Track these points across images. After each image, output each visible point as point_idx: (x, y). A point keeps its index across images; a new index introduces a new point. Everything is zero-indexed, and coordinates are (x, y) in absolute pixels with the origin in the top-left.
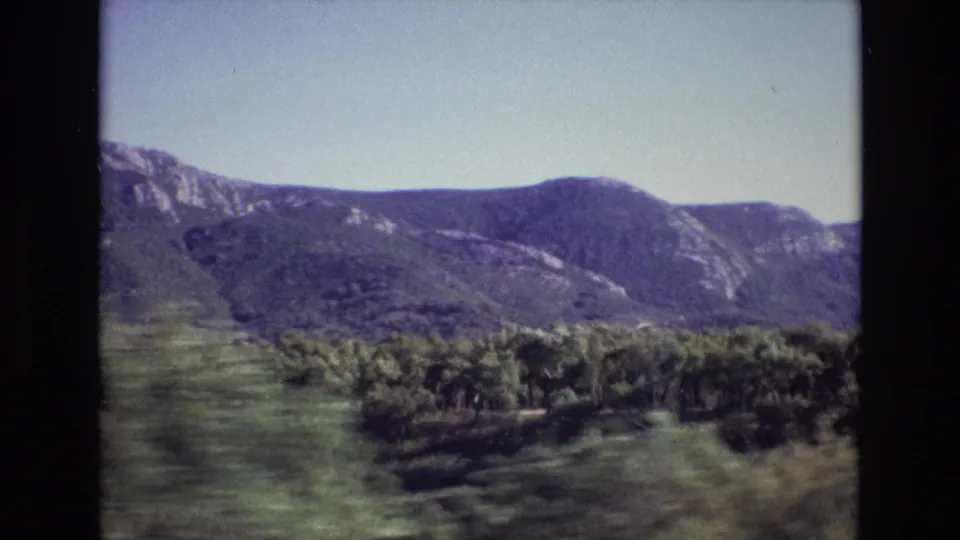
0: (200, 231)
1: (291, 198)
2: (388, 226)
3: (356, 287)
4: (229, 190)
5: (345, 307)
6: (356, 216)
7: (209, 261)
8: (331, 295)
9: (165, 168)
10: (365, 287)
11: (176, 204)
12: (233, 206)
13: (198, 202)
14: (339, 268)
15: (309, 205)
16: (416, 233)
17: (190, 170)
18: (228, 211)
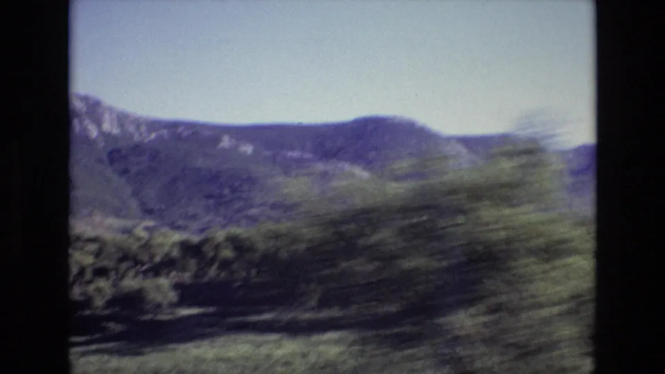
0: (118, 151)
1: (180, 129)
2: (248, 149)
3: (226, 191)
4: (138, 122)
5: (221, 204)
6: (226, 142)
7: (125, 172)
8: (209, 196)
9: (94, 107)
10: (234, 190)
11: (102, 133)
12: (141, 135)
13: (116, 131)
14: (215, 177)
15: (193, 133)
16: (268, 153)
17: (111, 110)
18: (137, 138)
